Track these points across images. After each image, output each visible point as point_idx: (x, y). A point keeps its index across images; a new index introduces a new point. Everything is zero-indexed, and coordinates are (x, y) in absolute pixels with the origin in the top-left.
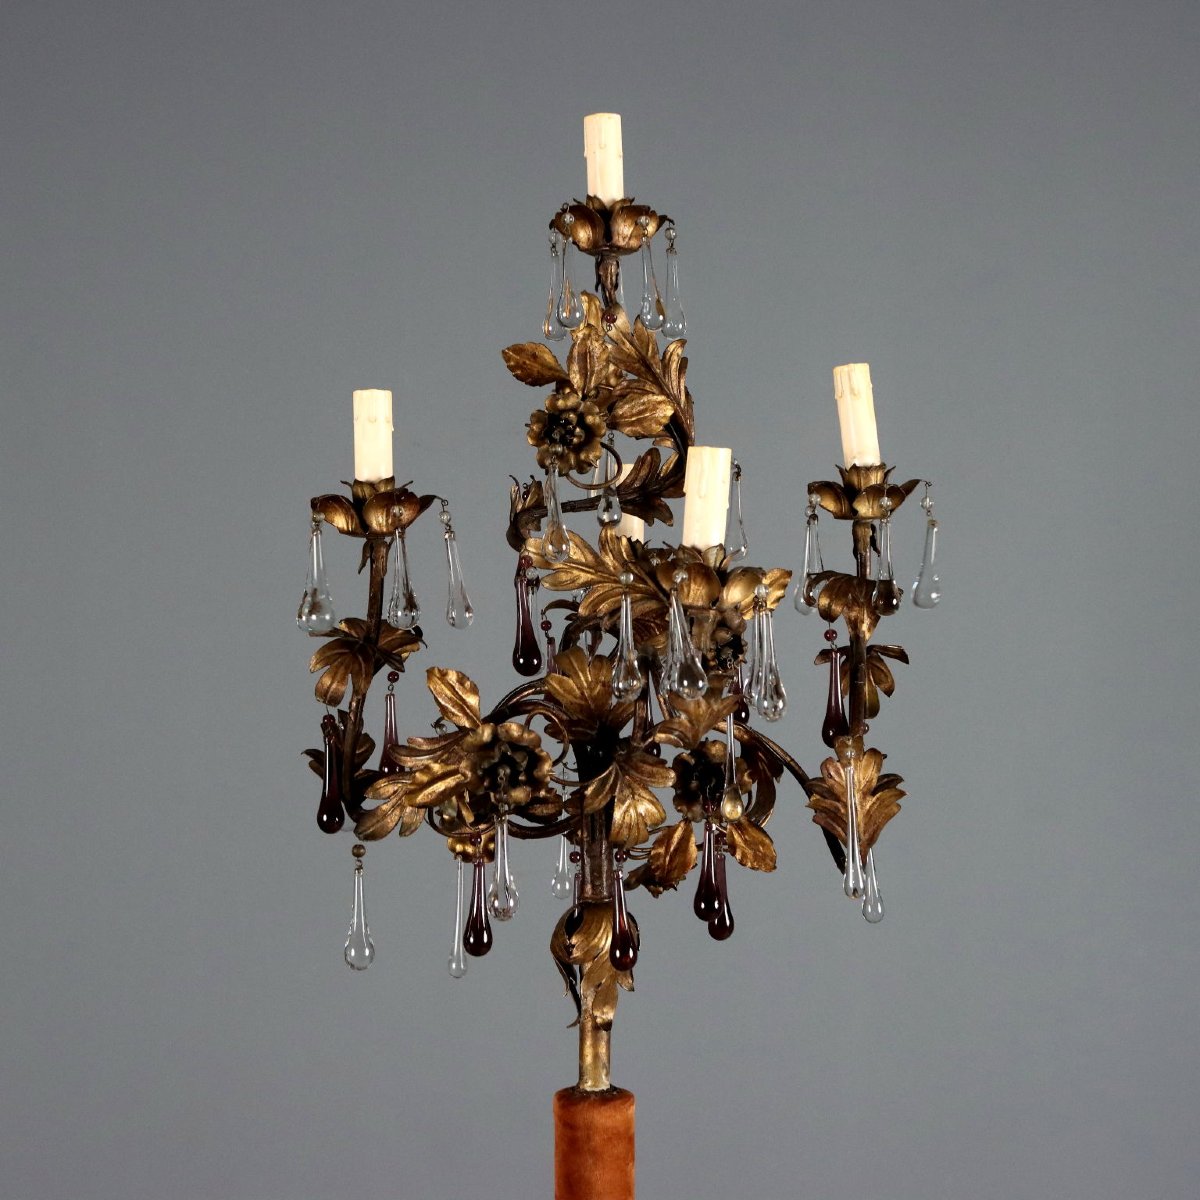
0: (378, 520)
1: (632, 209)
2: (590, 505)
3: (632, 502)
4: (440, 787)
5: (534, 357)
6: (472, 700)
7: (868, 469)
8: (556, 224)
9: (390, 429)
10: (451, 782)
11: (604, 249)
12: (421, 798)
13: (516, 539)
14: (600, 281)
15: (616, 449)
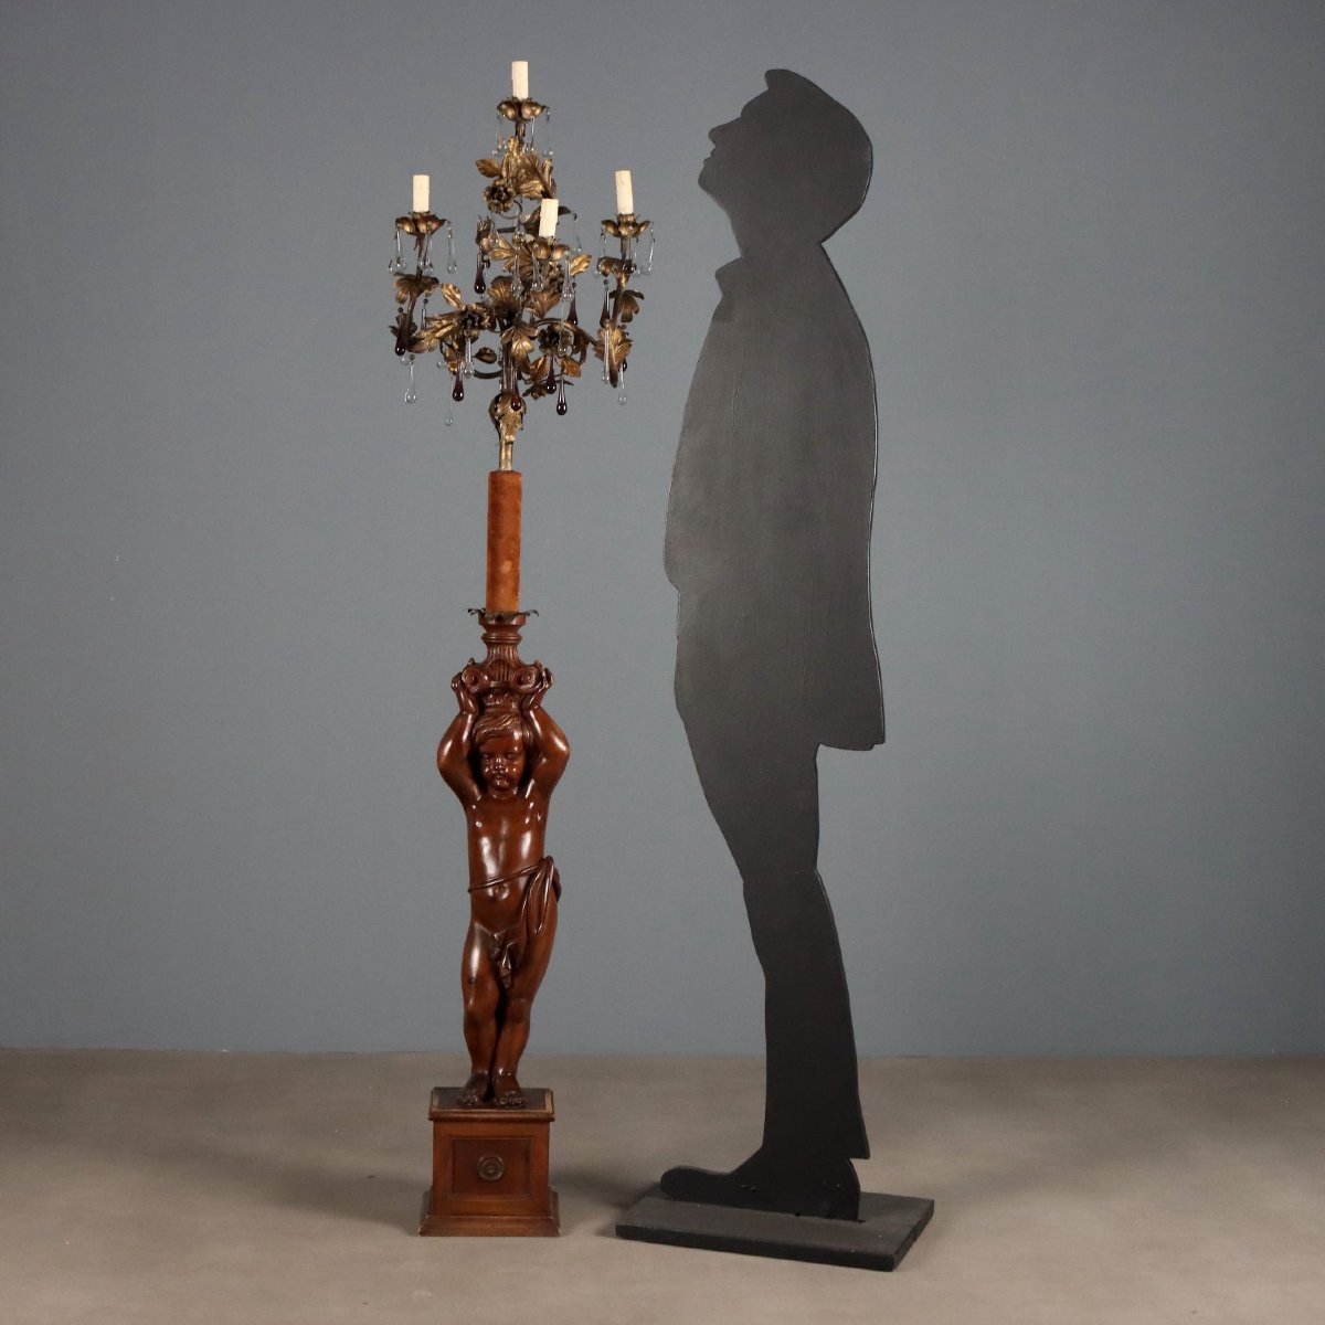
0: (423, 228)
1: (531, 103)
2: (512, 230)
3: (531, 229)
4: (445, 330)
5: (490, 165)
6: (458, 296)
7: (626, 216)
8: (499, 108)
9: (428, 192)
10: (449, 328)
11: (519, 119)
12: (437, 335)
13: (479, 240)
14: (517, 133)
15: (523, 205)
